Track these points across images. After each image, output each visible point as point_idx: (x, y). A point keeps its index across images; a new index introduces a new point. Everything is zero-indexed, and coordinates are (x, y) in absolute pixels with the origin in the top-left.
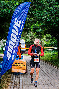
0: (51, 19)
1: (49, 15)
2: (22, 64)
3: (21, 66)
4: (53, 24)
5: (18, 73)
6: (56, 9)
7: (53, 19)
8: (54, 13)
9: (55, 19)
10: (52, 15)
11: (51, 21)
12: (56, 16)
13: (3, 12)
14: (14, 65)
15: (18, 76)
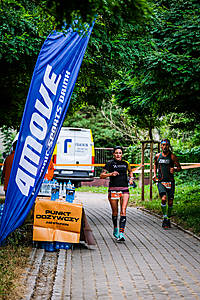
0: (176, 64)
1: (171, 51)
2: (69, 213)
3: (63, 222)
4: (183, 80)
5: (55, 243)
6: (193, 29)
7: (183, 63)
8: (185, 43)
9: (191, 65)
10: (179, 50)
11: (174, 70)
12: (195, 54)
13: (12, 46)
14: (41, 217)
15: (54, 254)
